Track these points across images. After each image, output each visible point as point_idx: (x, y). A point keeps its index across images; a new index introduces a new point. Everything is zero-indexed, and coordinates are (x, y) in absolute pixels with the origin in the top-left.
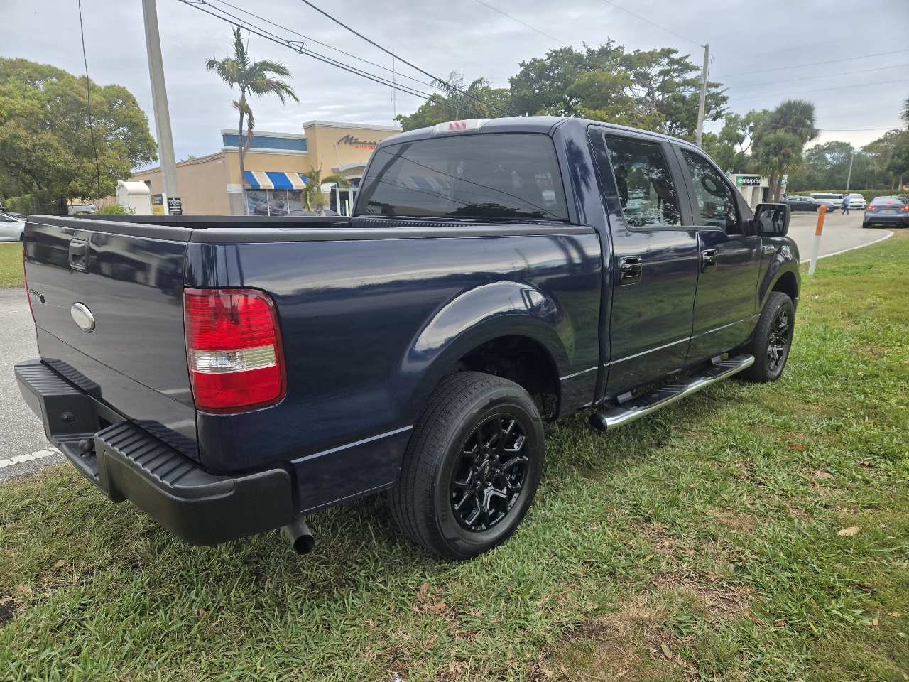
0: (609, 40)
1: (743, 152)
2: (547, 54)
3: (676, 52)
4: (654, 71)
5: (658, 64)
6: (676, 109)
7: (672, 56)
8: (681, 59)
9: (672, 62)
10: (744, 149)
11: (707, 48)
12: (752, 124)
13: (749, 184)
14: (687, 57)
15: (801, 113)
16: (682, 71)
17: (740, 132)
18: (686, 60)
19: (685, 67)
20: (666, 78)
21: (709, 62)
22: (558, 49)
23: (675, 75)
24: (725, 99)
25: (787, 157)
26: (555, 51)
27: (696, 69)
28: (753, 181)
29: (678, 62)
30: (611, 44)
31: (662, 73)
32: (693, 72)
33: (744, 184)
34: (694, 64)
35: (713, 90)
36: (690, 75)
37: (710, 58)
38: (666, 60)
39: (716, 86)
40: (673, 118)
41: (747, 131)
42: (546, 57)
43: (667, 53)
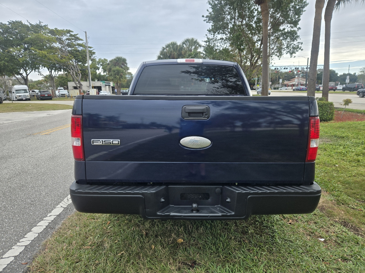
0: (40, 21)
1: (100, 73)
2: (9, 22)
3: (73, 32)
4: (64, 38)
5: (66, 35)
6: (77, 54)
7: (71, 33)
8: (75, 35)
9: (71, 35)
10: (100, 72)
11: (86, 32)
12: (101, 63)
13: (107, 85)
14: (77, 34)
15: (123, 61)
16: (76, 40)
17: (98, 66)
18: (77, 36)
19: (77, 39)
20: (69, 42)
21: (88, 38)
22: (14, 21)
23: (73, 41)
24: (94, 53)
25: (121, 76)
26: (13, 21)
27: (82, 40)
28: (108, 84)
29: (74, 36)
30: (41, 23)
31: (67, 39)
32: (81, 41)
33: (105, 85)
34: (81, 38)
35: (90, 49)
36: (80, 42)
37: (88, 37)
38: (68, 35)
39: (91, 48)
40: (76, 58)
41: (100, 66)
42: (8, 23)
43: (69, 32)
